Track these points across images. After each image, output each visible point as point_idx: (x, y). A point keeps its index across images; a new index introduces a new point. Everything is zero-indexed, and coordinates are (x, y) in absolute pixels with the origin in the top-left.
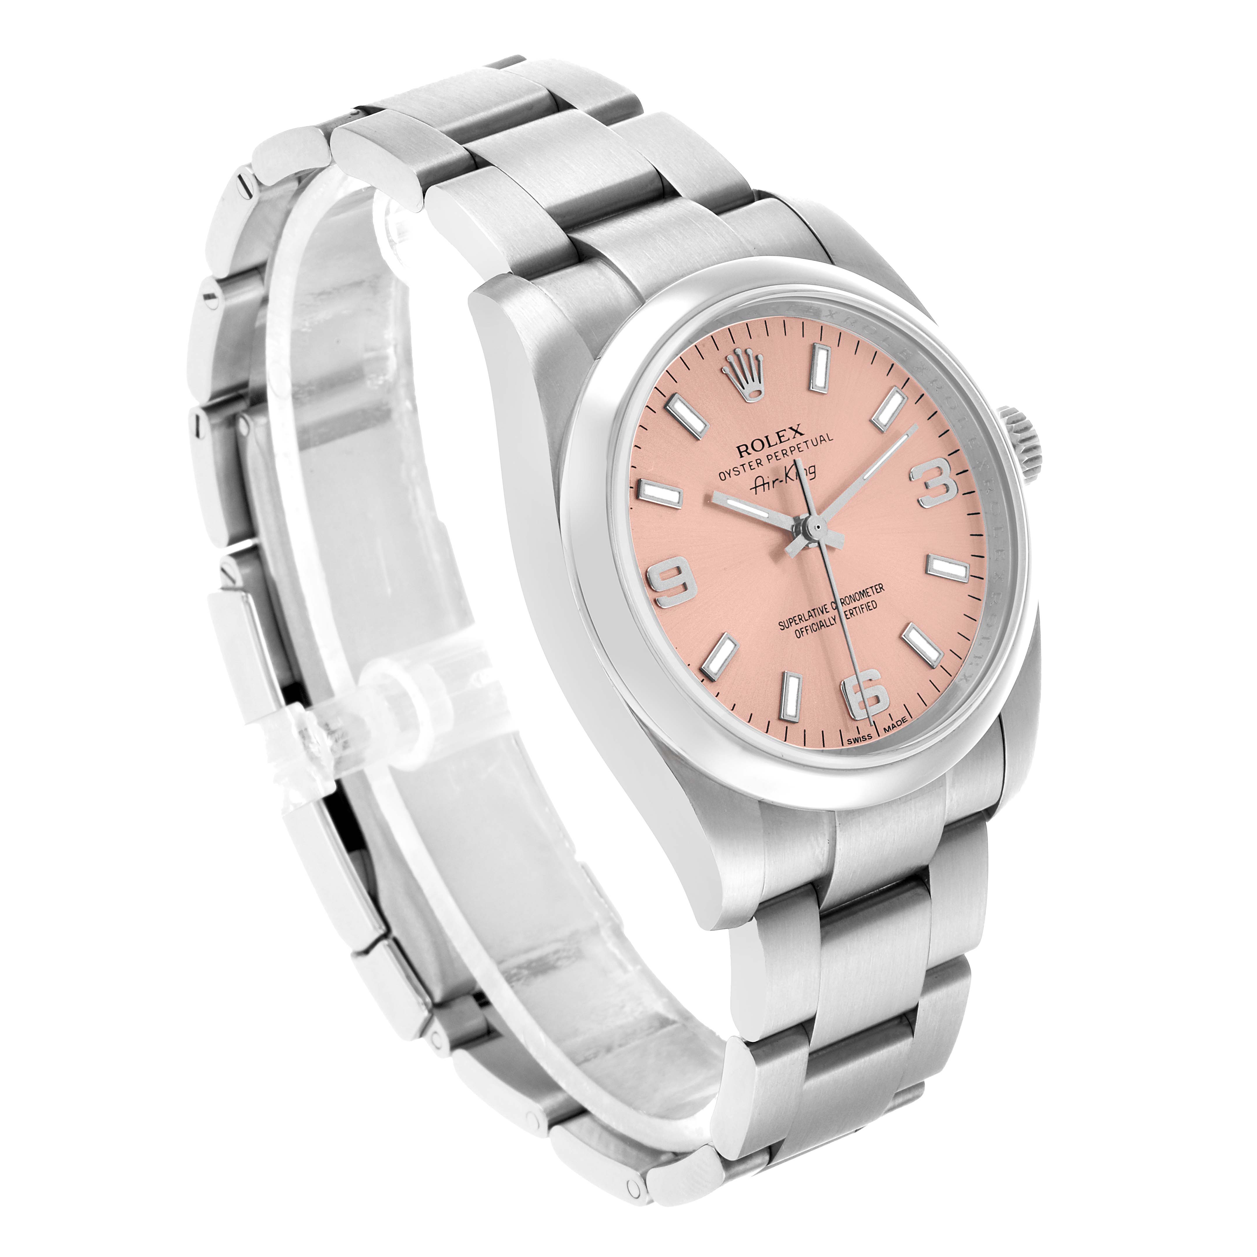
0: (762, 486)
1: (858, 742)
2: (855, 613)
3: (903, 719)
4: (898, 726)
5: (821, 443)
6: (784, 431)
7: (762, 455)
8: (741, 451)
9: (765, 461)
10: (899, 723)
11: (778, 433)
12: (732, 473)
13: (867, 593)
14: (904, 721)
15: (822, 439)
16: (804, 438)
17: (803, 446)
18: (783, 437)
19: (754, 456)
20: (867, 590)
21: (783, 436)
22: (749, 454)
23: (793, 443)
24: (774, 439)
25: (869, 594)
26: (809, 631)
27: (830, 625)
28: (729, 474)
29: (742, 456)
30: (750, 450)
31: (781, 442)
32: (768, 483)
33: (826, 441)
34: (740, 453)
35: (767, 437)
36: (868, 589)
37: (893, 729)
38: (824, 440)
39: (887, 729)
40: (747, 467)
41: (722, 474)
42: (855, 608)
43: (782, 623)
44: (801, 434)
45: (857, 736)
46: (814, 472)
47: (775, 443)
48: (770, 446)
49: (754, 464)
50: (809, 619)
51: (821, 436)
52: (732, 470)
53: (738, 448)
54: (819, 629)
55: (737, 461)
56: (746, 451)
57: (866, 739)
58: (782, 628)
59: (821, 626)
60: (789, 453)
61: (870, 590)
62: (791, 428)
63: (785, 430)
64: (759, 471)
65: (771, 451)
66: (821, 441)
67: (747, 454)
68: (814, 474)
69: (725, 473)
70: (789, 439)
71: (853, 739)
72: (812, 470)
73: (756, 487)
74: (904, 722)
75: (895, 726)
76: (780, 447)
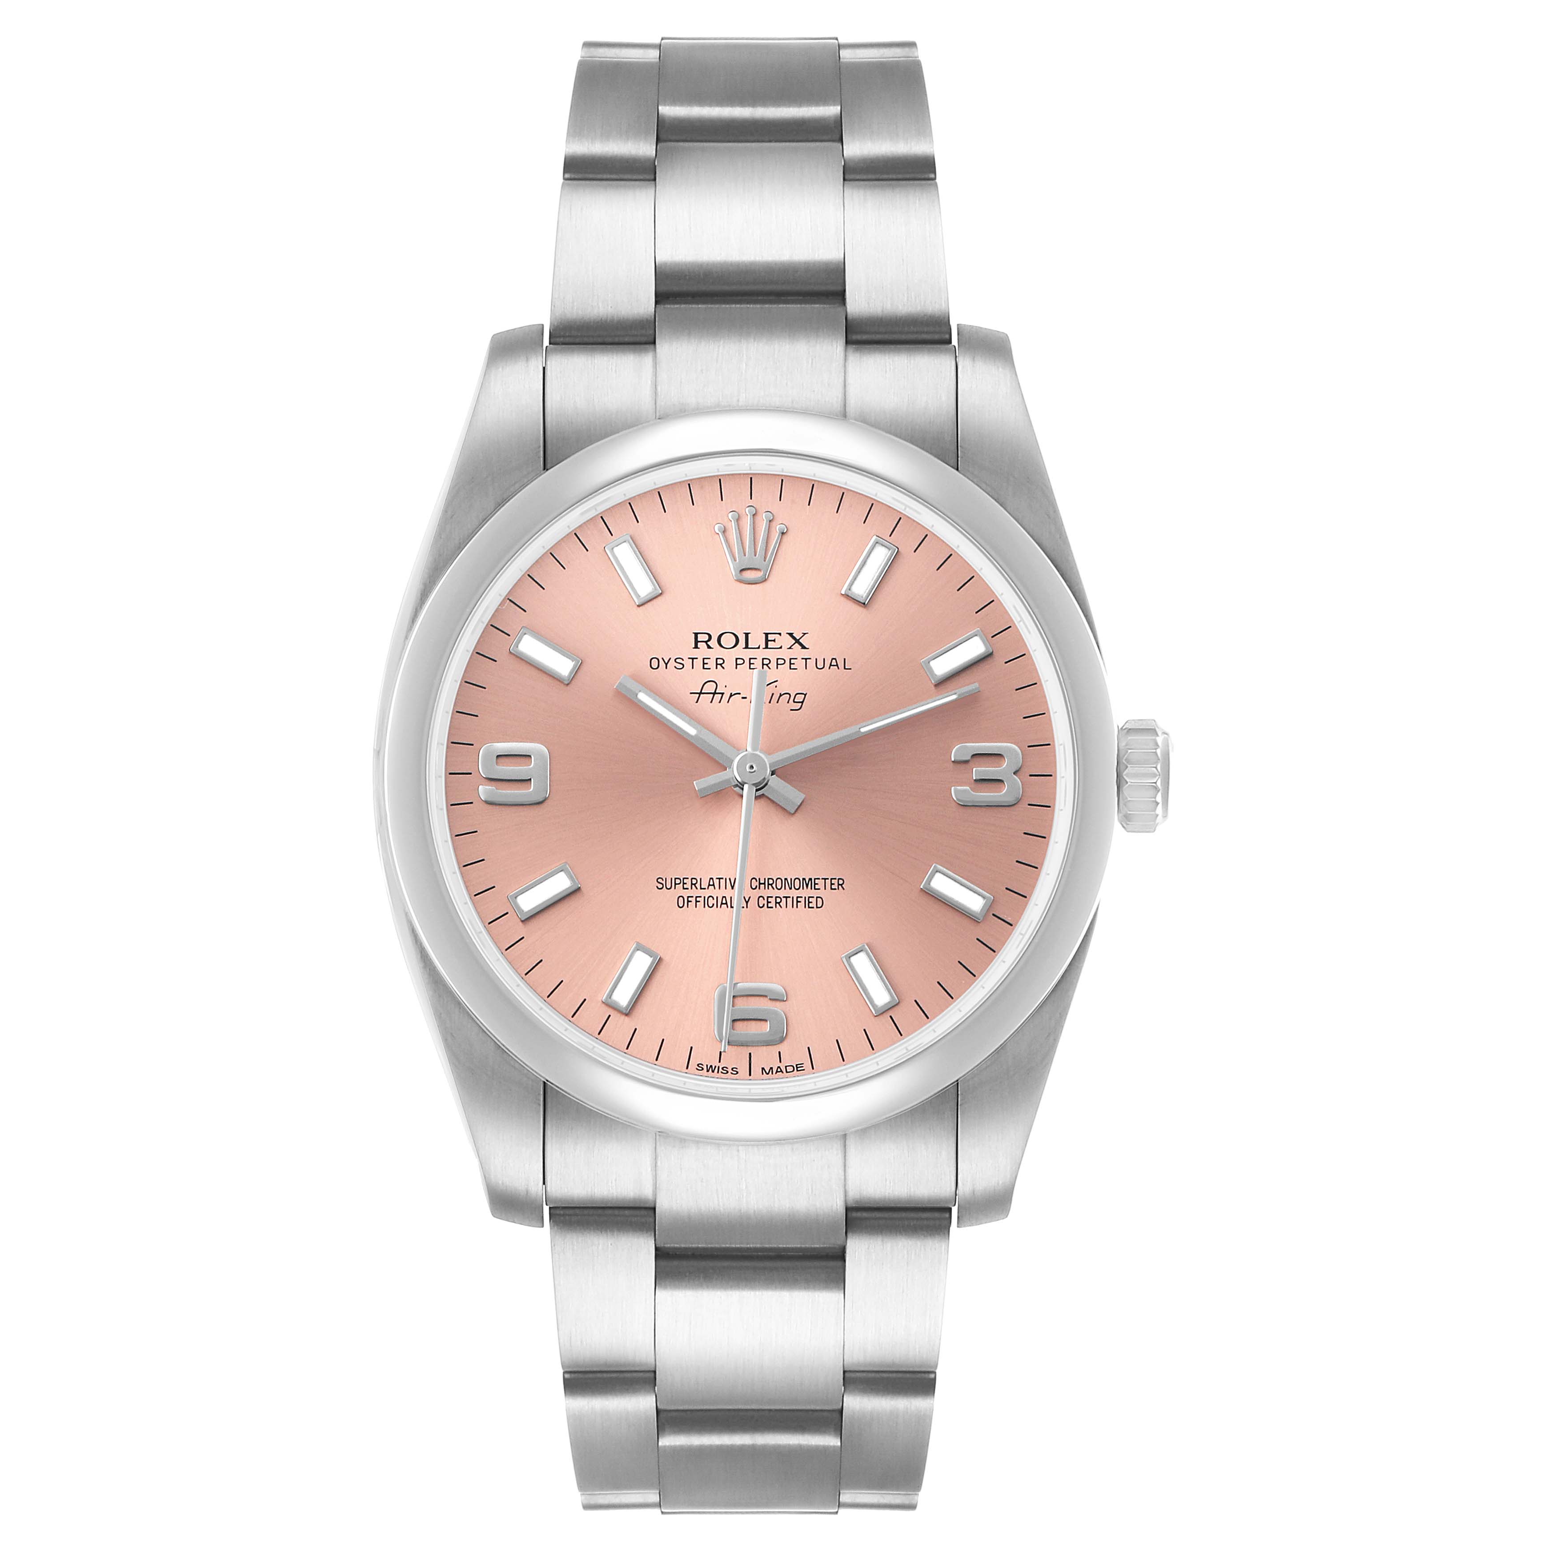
0: (712, 695)
1: (713, 1071)
2: (783, 904)
3: (798, 1066)
4: (787, 1072)
5: (830, 668)
6: (778, 635)
7: (729, 656)
8: (699, 640)
9: (730, 664)
10: (790, 1069)
11: (767, 634)
12: (672, 663)
13: (815, 884)
14: (799, 1069)
15: (834, 663)
16: (805, 653)
17: (799, 664)
18: (773, 642)
19: (717, 652)
20: (817, 881)
21: (774, 641)
22: (709, 647)
23: (785, 654)
24: (757, 640)
25: (817, 887)
26: (701, 904)
27: (737, 906)
28: (666, 664)
29: (696, 647)
30: (713, 643)
31: (767, 647)
32: (723, 694)
33: (838, 668)
34: (696, 642)
35: (747, 635)
36: (819, 879)
37: (776, 1073)
38: (837, 665)
39: (767, 1071)
40: (698, 663)
41: (655, 662)
42: (786, 897)
43: (663, 880)
44: (803, 647)
45: (715, 1063)
46: (802, 702)
47: (757, 647)
48: (747, 647)
49: (711, 663)
50: (708, 888)
51: (833, 659)
52: (672, 660)
53: (696, 634)
54: (717, 907)
55: (687, 650)
56: (706, 642)
57: (727, 1072)
58: (660, 886)
59: (722, 904)
60: (773, 665)
61: (821, 883)
62: (791, 635)
63: (780, 634)
64: (714, 674)
65: (747, 654)
66: (831, 665)
67: (706, 647)
68: (801, 704)
69: (661, 660)
70: (781, 648)
71: (707, 1066)
72: (800, 698)
73: (700, 693)
74: (797, 1071)
75: (781, 1071)
76: (762, 653)
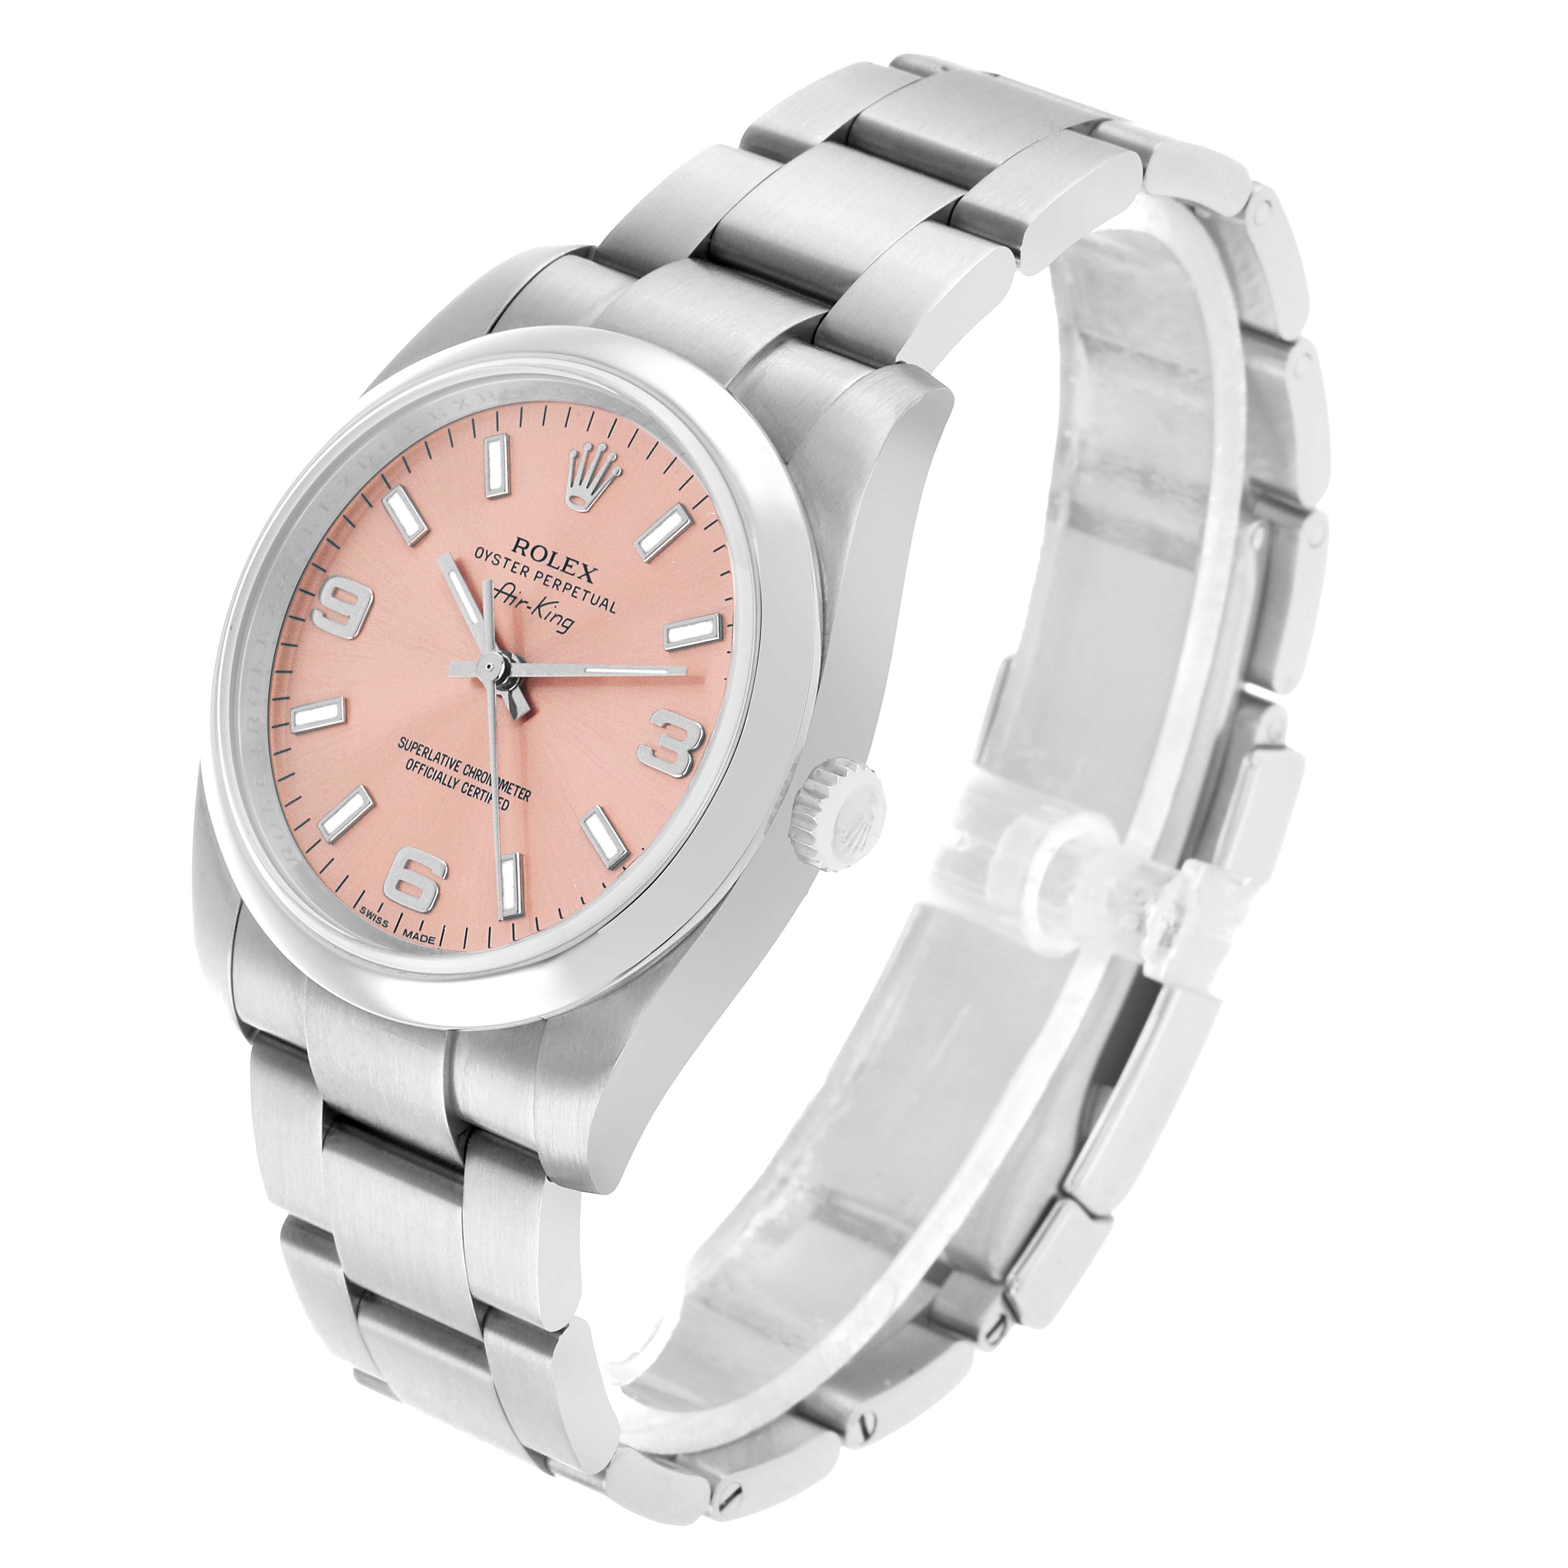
0: (507, 596)
1: (370, 918)
2: (480, 796)
3: (431, 939)
4: (421, 940)
5: (600, 606)
6: (576, 563)
7: (534, 567)
8: (519, 545)
9: (532, 574)
10: (424, 939)
11: (568, 559)
12: (491, 558)
13: (510, 788)
14: (431, 941)
15: (605, 603)
16: (588, 587)
17: (580, 594)
18: (569, 568)
19: (527, 560)
20: (512, 786)
21: (571, 567)
22: (523, 554)
23: (575, 581)
24: (559, 561)
25: (510, 791)
26: (422, 772)
27: (447, 784)
28: (487, 556)
29: (514, 550)
30: (528, 552)
31: (563, 570)
32: (515, 598)
33: (606, 609)
34: (517, 546)
35: (554, 554)
36: (514, 785)
37: (413, 938)
38: (606, 606)
39: (408, 934)
40: (510, 565)
41: (480, 551)
42: (484, 791)
43: (405, 740)
44: (589, 581)
45: (375, 911)
46: (568, 628)
47: (557, 567)
48: (549, 564)
49: (519, 568)
50: (434, 760)
51: (606, 599)
52: (493, 555)
53: (519, 539)
54: (433, 779)
55: (505, 550)
56: (523, 549)
57: (380, 923)
58: (401, 745)
59: (438, 777)
60: (561, 587)
61: (514, 788)
62: (585, 566)
63: (578, 563)
64: (517, 578)
65: (547, 570)
66: (602, 604)
67: (521, 552)
68: (566, 629)
69: (485, 551)
70: (573, 575)
71: (368, 911)
72: (567, 624)
73: (500, 591)
74: (429, 942)
75: (417, 938)
76: (557, 574)
